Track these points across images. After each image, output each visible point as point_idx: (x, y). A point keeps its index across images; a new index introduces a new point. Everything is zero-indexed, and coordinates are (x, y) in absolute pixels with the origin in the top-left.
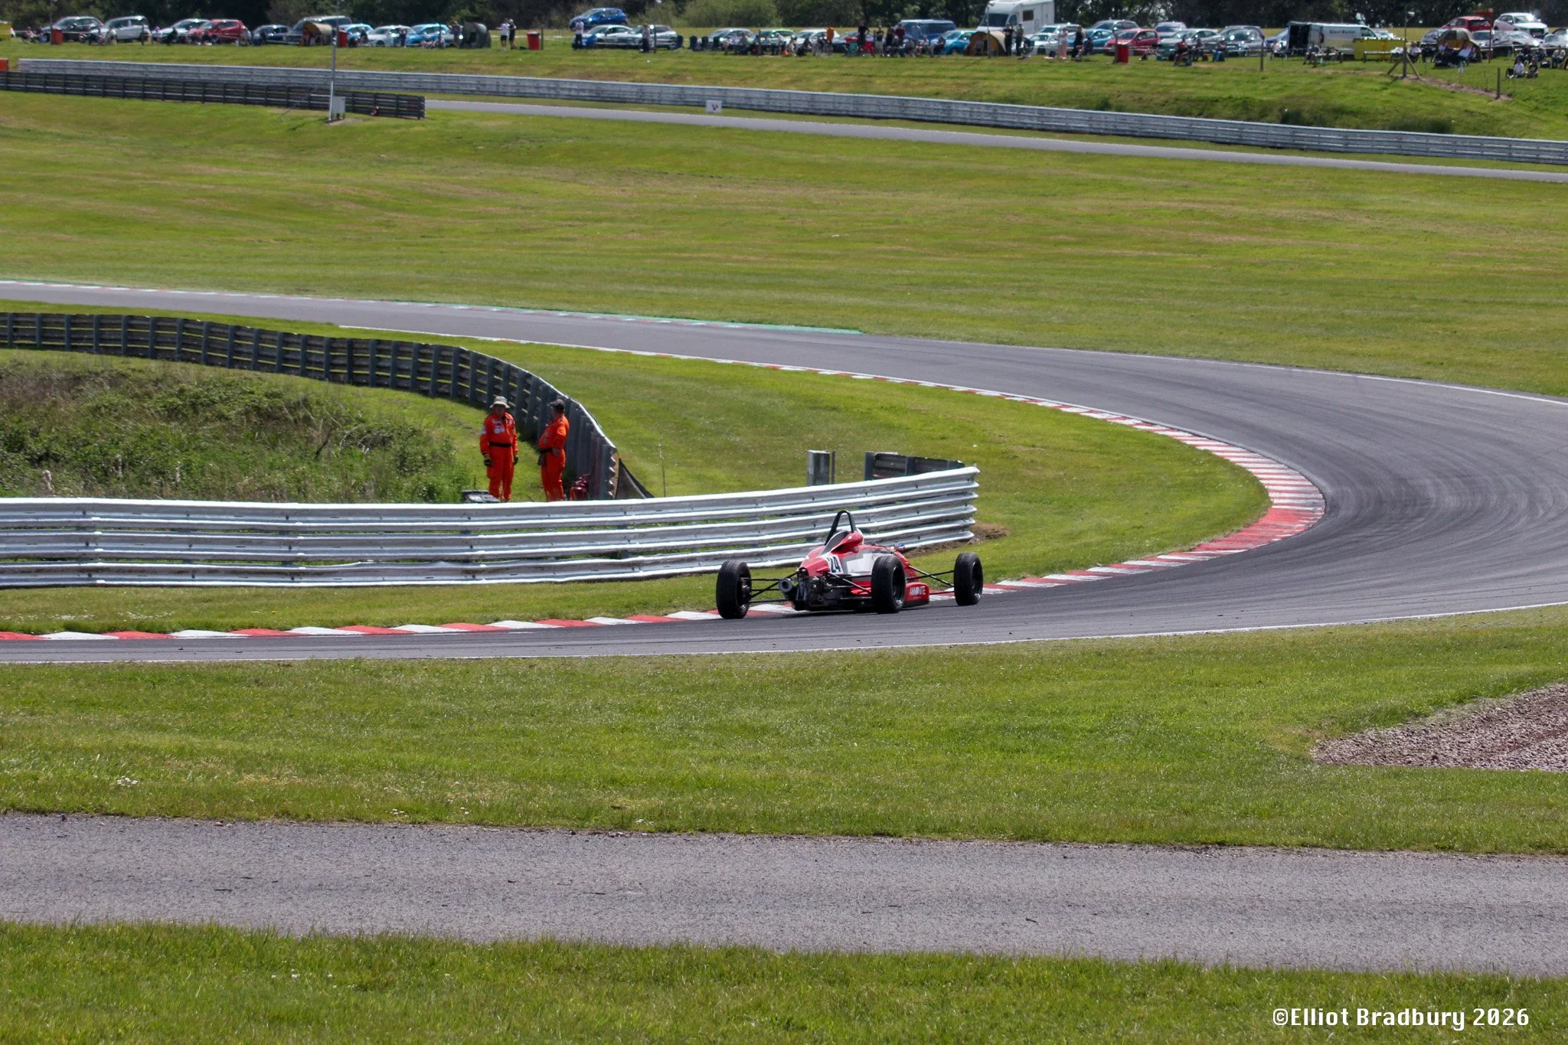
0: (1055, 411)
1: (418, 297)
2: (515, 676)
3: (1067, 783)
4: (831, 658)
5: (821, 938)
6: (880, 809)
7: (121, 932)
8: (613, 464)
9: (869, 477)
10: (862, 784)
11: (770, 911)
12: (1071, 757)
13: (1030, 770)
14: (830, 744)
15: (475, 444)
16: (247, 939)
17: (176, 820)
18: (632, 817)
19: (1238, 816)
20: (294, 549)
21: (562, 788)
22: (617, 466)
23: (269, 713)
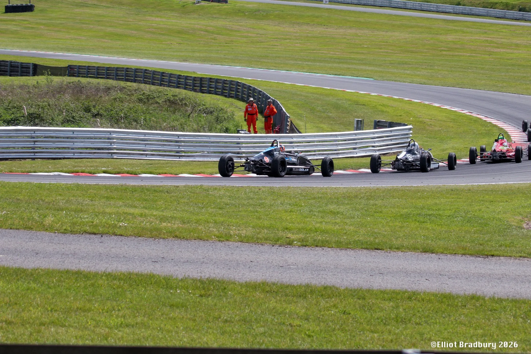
0: (439, 107)
1: (224, 64)
2: (254, 192)
3: (440, 234)
4: (361, 189)
5: (356, 284)
6: (377, 241)
7: (120, 275)
8: (289, 122)
9: (375, 128)
10: (371, 232)
11: (339, 274)
12: (442, 225)
13: (428, 229)
14: (360, 218)
15: (243, 114)
16: (162, 278)
17: (140, 238)
18: (293, 241)
19: (499, 246)
20: (180, 148)
21: (269, 231)
22: (290, 122)
23: (171, 203)
